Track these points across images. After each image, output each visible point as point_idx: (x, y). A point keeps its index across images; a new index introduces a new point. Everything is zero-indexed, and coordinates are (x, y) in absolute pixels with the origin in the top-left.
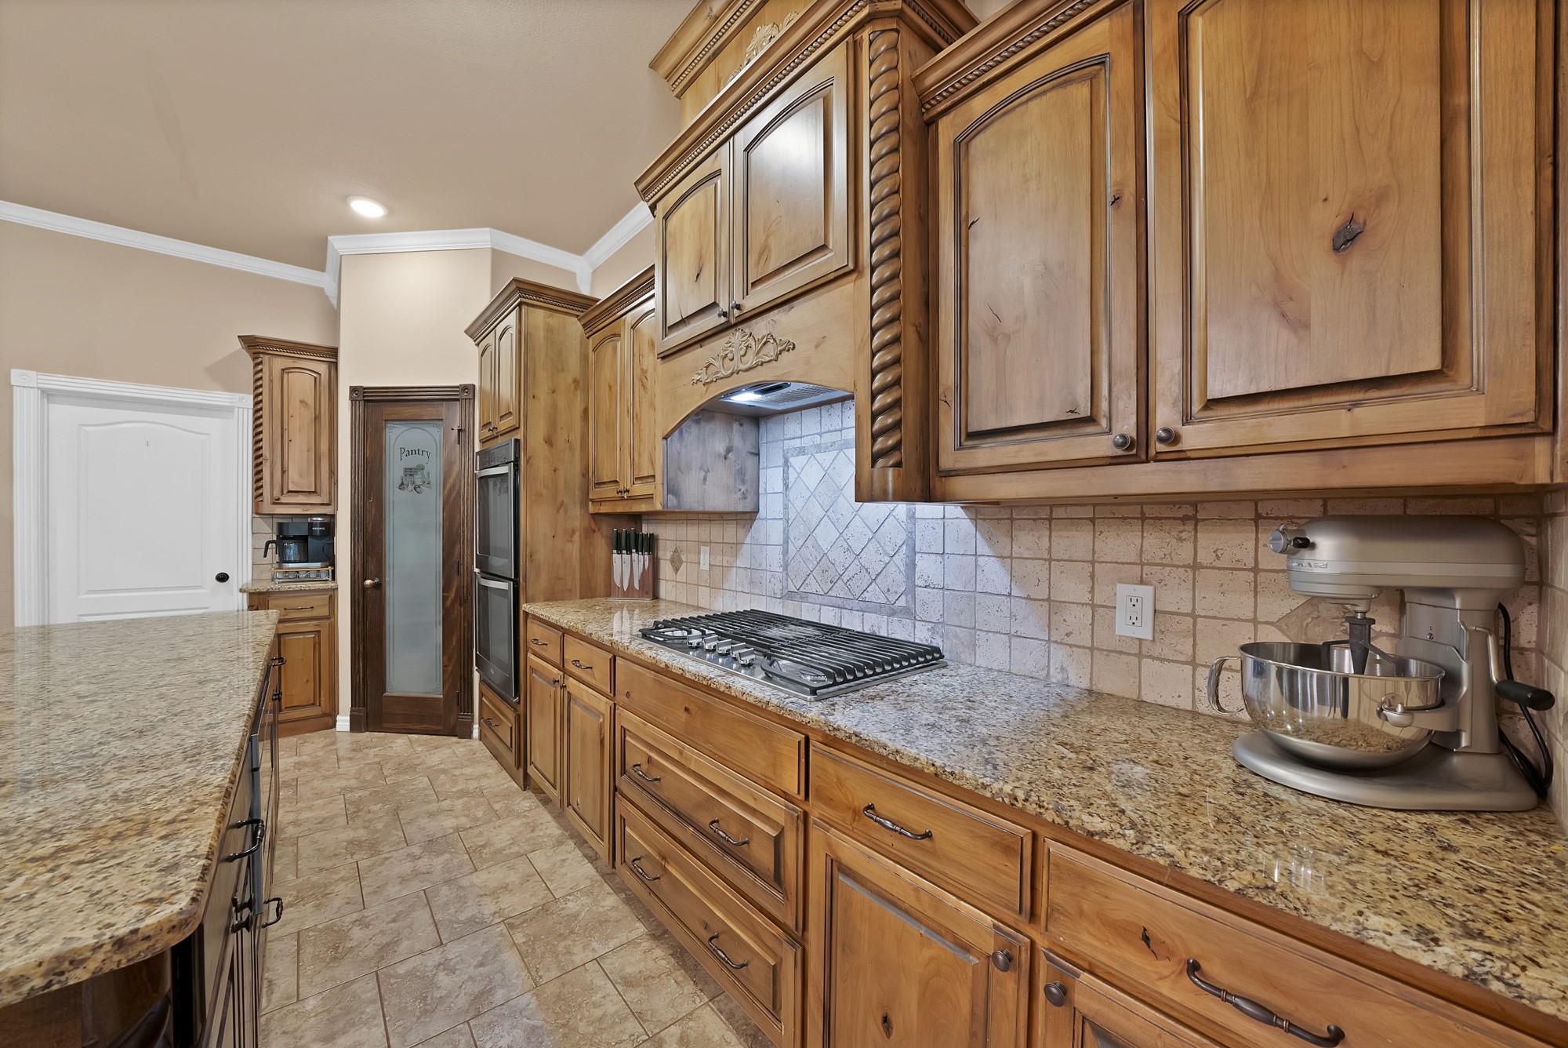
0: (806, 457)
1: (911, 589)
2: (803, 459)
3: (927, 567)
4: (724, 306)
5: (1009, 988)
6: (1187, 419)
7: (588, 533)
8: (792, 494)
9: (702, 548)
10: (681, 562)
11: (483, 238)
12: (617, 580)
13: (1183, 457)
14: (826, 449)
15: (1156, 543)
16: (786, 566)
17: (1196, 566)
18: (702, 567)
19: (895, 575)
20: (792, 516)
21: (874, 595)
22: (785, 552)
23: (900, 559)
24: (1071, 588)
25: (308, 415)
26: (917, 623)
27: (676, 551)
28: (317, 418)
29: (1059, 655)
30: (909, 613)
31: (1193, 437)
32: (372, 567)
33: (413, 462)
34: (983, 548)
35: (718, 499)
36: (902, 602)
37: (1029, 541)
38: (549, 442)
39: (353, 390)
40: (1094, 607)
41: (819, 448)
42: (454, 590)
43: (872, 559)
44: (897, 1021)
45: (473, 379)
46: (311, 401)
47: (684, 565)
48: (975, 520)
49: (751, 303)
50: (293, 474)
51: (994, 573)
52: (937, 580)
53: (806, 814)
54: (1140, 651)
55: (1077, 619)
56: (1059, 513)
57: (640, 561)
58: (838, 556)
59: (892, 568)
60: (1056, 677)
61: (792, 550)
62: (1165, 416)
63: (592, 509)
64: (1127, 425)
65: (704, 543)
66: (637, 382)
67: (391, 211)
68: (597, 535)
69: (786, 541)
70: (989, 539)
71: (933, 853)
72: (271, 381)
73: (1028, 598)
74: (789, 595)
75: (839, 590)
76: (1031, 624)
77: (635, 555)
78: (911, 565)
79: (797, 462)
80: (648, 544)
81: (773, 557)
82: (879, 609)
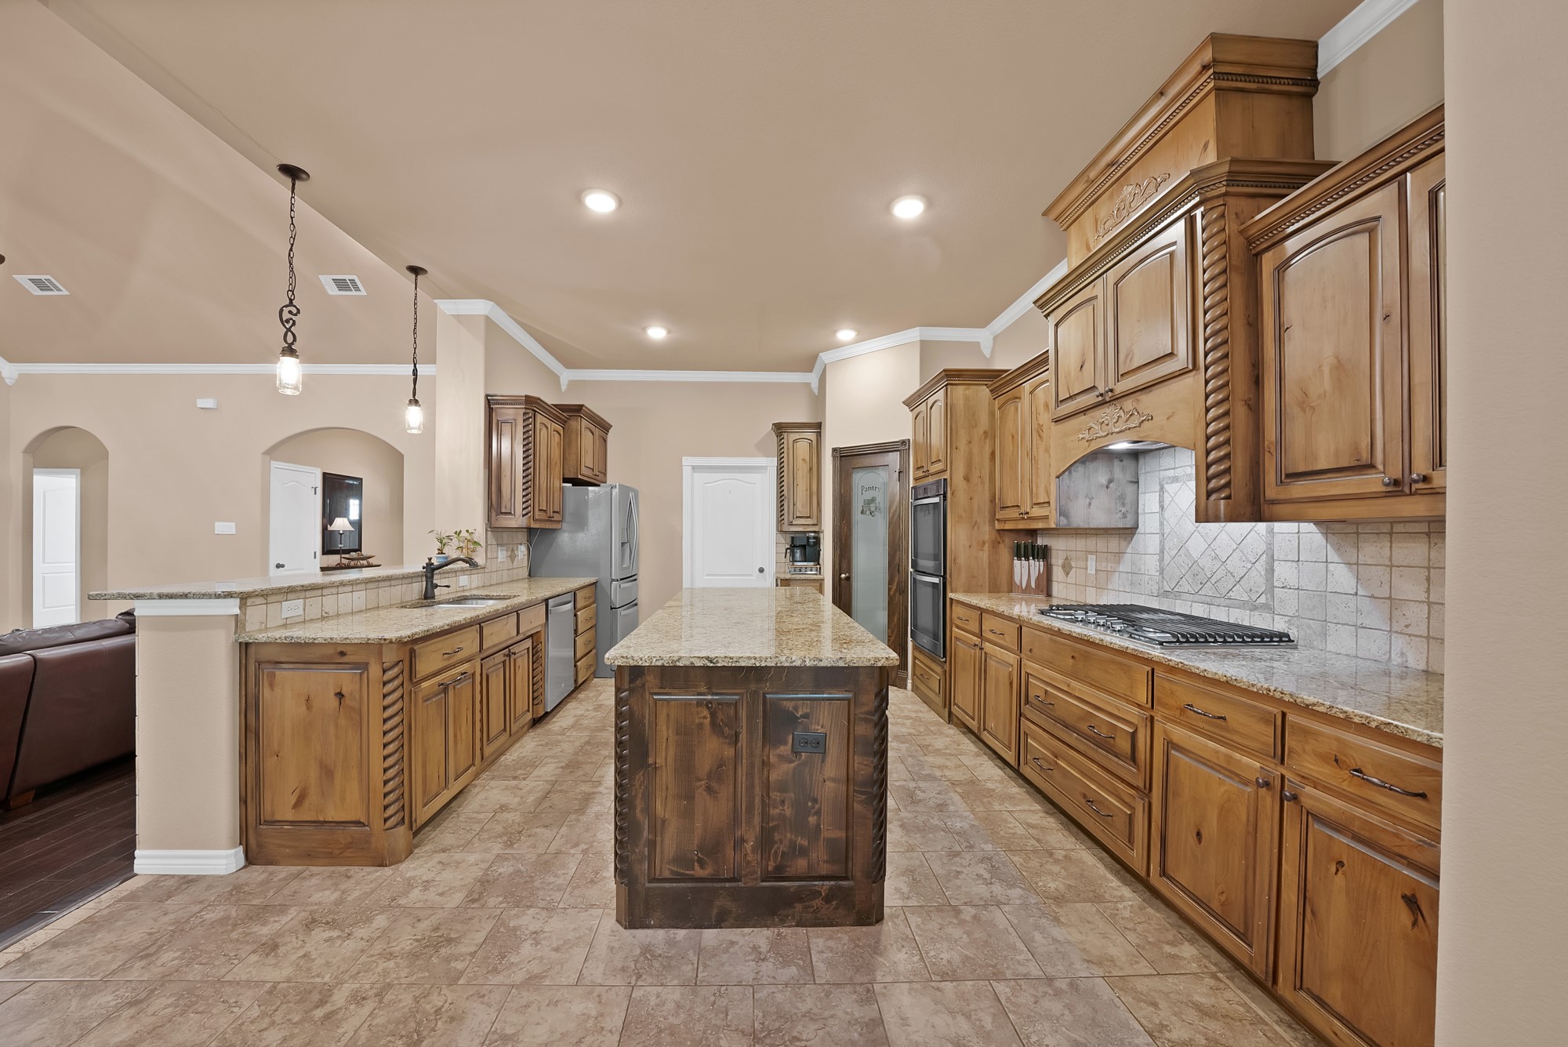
0: (1179, 484)
1: (1270, 588)
2: (1176, 486)
3: (1284, 572)
4: (1101, 389)
7: (995, 544)
8: (1167, 514)
9: (1090, 556)
10: (1071, 568)
11: (914, 335)
12: (1017, 580)
16: (1162, 571)
18: (1089, 572)
19: (1257, 578)
20: (1167, 531)
21: (1238, 593)
22: (1161, 560)
23: (1261, 566)
24: (1410, 588)
25: (806, 467)
26: (1276, 616)
27: (1066, 559)
28: (811, 469)
29: (1399, 643)
30: (1268, 608)
32: (844, 566)
33: (868, 495)
34: (1333, 556)
35: (1100, 517)
36: (1263, 600)
37: (1373, 551)
38: (967, 479)
39: (834, 450)
40: (1429, 604)
42: (896, 583)
43: (1236, 565)
45: (909, 436)
46: (807, 459)
47: (1074, 570)
48: (1326, 534)
49: (1121, 387)
50: (799, 506)
51: (1342, 577)
52: (1293, 583)
53: (1152, 718)
55: (1416, 614)
56: (1398, 528)
57: (1036, 566)
58: (1206, 563)
59: (1253, 573)
60: (1396, 660)
61: (1167, 558)
63: (998, 526)
64: (1396, 469)
65: (1091, 553)
66: (1034, 433)
67: (859, 332)
68: (1002, 546)
69: (1162, 551)
70: (1338, 550)
71: (1227, 729)
72: (788, 449)
73: (1372, 597)
74: (1164, 594)
76: (1375, 617)
77: (1032, 562)
78: (1270, 571)
79: (1171, 488)
80: (1043, 553)
81: (1151, 564)
82: (1243, 605)
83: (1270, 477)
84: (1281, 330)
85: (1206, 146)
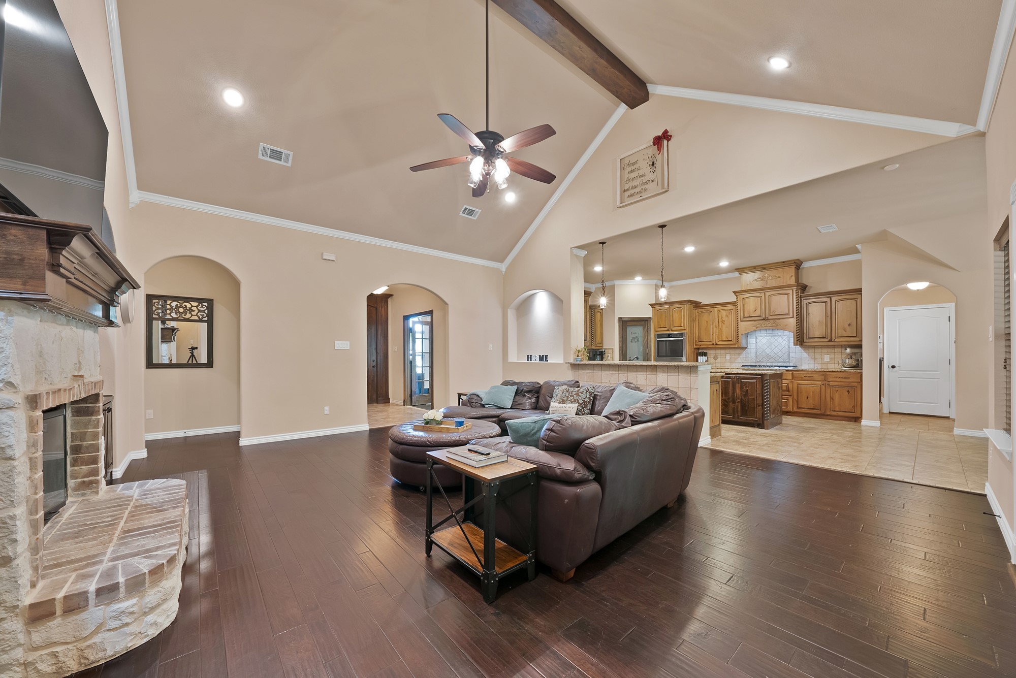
1: (789, 358)
2: (761, 338)
3: (792, 355)
4: (764, 317)
5: (823, 387)
6: (836, 338)
8: (758, 344)
9: (727, 354)
13: (835, 342)
14: (768, 336)
15: (830, 350)
16: (756, 357)
17: (835, 353)
18: (727, 358)
19: (786, 356)
20: (758, 347)
22: (756, 354)
23: (787, 354)
24: (818, 356)
25: (600, 323)
26: (791, 363)
27: (716, 355)
29: (816, 365)
31: (836, 340)
33: (635, 337)
34: (803, 351)
36: (787, 361)
37: (811, 351)
39: (619, 318)
40: (821, 358)
41: (766, 336)
43: (780, 354)
44: (809, 397)
45: (651, 316)
46: (600, 320)
47: (719, 358)
48: (802, 348)
49: (770, 318)
51: (805, 355)
52: (794, 356)
54: (828, 363)
55: (818, 360)
56: (816, 347)
57: (705, 358)
58: (772, 354)
59: (785, 356)
60: (816, 368)
61: (758, 354)
62: (833, 338)
63: (695, 347)
64: (829, 338)
66: (720, 323)
72: (595, 315)
73: (811, 358)
74: (758, 362)
75: (772, 360)
76: (812, 361)
78: (789, 355)
79: (760, 338)
80: (705, 354)
81: (753, 355)
82: (782, 362)
83: (805, 338)
84: (808, 314)
85: (792, 276)
